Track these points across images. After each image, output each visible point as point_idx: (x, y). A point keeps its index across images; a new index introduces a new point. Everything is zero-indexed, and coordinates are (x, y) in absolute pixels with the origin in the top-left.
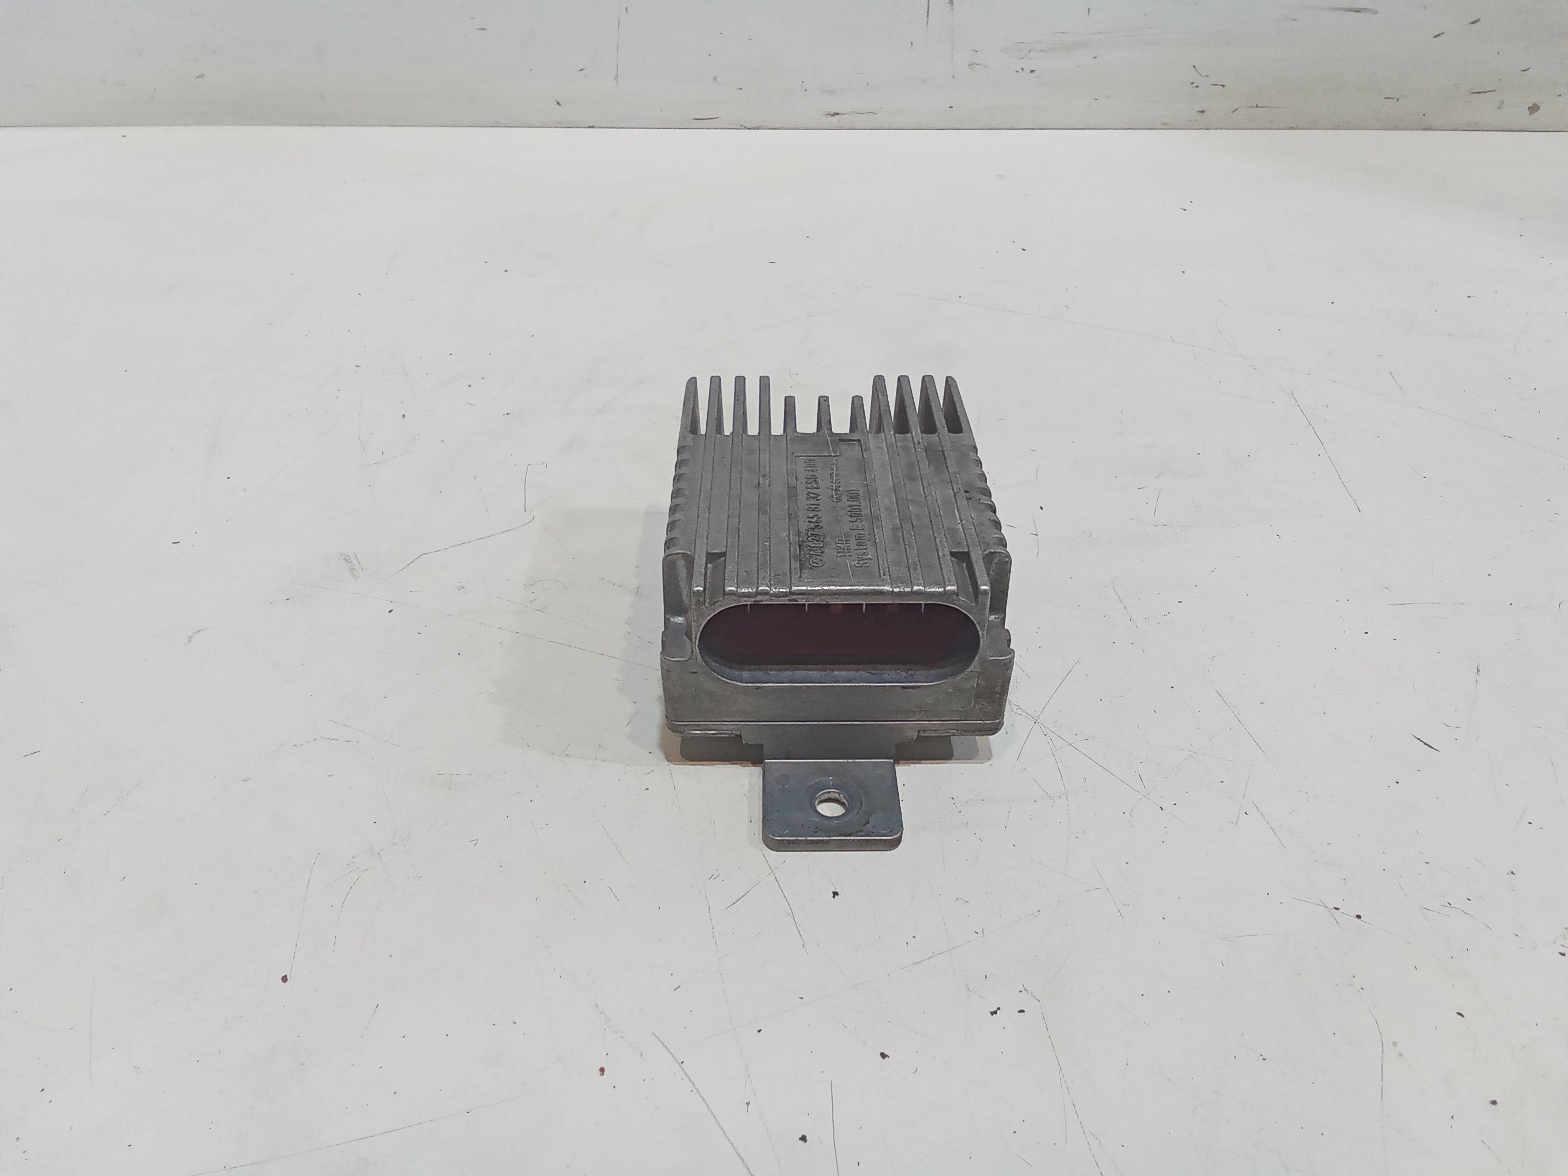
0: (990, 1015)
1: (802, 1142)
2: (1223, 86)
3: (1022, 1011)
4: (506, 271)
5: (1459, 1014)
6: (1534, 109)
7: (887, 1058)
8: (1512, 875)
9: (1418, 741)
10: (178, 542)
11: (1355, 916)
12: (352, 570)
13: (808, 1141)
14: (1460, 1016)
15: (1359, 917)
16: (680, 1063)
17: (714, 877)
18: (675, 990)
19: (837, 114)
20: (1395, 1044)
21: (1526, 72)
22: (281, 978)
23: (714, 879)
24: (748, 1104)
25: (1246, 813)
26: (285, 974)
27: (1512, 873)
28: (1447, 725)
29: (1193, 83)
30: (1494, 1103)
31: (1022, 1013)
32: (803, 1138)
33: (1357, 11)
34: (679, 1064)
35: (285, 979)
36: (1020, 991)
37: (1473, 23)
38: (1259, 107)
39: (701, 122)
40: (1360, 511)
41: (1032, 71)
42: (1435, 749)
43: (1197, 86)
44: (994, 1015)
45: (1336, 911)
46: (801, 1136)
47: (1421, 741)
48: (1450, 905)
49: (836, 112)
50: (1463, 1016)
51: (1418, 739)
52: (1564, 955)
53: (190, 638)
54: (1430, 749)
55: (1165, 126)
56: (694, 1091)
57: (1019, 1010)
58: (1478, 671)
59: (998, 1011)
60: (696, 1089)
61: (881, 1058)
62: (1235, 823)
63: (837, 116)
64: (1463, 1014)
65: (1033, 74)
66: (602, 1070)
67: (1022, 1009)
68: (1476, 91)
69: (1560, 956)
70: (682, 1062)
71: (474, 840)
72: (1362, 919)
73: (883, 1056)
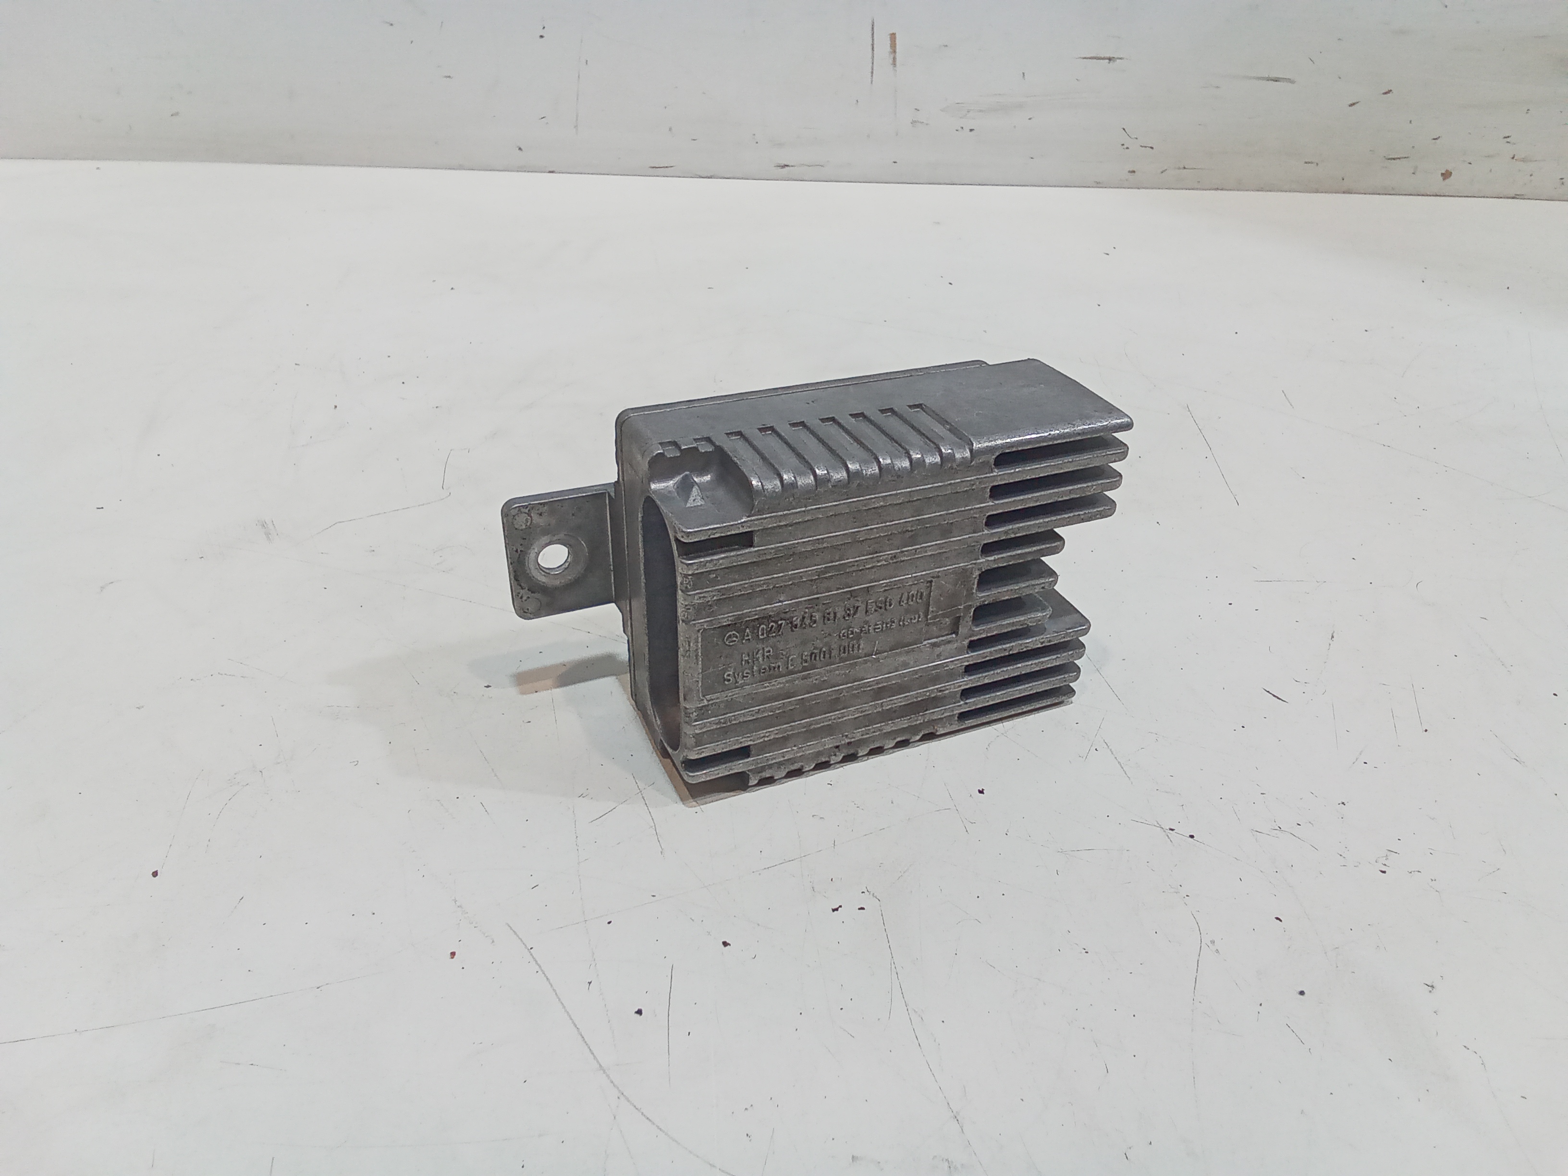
0: (832, 911)
1: (638, 1015)
2: (1152, 148)
3: (862, 909)
4: (452, 289)
5: (1277, 918)
6: (1446, 175)
7: (728, 946)
8: (1343, 805)
9: (1268, 693)
10: (102, 508)
11: (1188, 836)
12: (268, 534)
13: (643, 1014)
14: (1278, 921)
15: (1192, 837)
16: (530, 948)
17: (583, 795)
18: (533, 888)
19: (787, 166)
20: (1213, 942)
21: (1436, 141)
22: (152, 873)
23: (583, 797)
24: (590, 983)
25: (1096, 750)
26: (156, 870)
27: (1343, 803)
28: (1296, 681)
29: (1123, 145)
30: (1302, 993)
31: (862, 911)
32: (639, 1012)
33: (1276, 80)
34: (528, 949)
35: (155, 874)
36: (863, 892)
37: (1385, 93)
38: (1187, 169)
39: (657, 170)
40: (1238, 504)
41: (971, 130)
42: (1282, 700)
43: (1127, 148)
44: (836, 912)
45: (1171, 831)
46: (637, 1010)
47: (1271, 693)
48: (1280, 828)
49: (786, 164)
50: (1281, 921)
51: (1268, 692)
52: (1384, 872)
53: (102, 588)
54: (1278, 700)
55: (1098, 185)
56: (540, 972)
57: (860, 907)
58: (1333, 637)
59: (840, 909)
60: (542, 970)
61: (723, 946)
62: (1084, 758)
63: (786, 168)
64: (1281, 919)
65: (972, 133)
66: (453, 954)
67: (862, 906)
68: (1391, 157)
69: (1381, 873)
70: (531, 948)
71: (354, 762)
72: (1194, 838)
73: (725, 944)
